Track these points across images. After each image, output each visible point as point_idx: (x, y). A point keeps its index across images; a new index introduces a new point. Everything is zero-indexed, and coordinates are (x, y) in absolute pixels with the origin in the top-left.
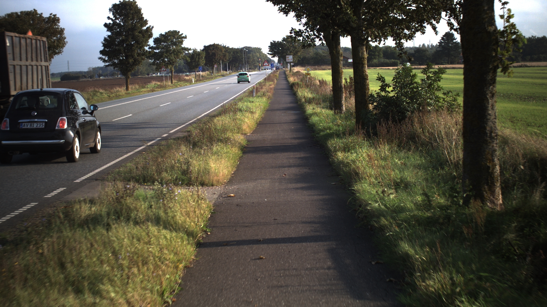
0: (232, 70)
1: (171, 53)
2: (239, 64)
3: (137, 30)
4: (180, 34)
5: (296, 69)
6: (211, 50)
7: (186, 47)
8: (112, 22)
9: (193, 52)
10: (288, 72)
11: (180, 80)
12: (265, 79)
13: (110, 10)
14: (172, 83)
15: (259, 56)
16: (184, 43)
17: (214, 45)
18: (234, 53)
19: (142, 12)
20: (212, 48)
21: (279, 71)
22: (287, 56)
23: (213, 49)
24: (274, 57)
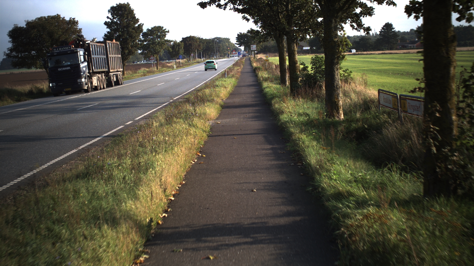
0: (205, 57)
1: (157, 45)
2: (211, 52)
3: (130, 27)
4: (163, 29)
5: (259, 56)
6: (187, 41)
7: (169, 39)
8: (110, 21)
9: (174, 43)
10: (252, 58)
11: (164, 66)
12: (234, 65)
13: (109, 11)
14: (157, 69)
15: (228, 45)
16: (167, 36)
17: (190, 37)
18: (207, 43)
19: (135, 12)
20: (188, 40)
21: (245, 58)
22: (251, 46)
23: (190, 40)
24: (240, 46)
